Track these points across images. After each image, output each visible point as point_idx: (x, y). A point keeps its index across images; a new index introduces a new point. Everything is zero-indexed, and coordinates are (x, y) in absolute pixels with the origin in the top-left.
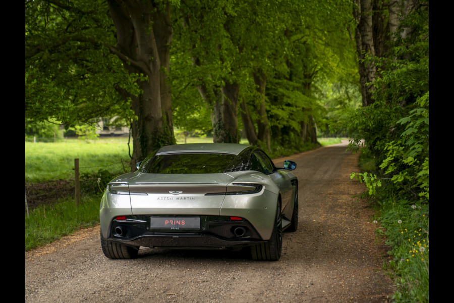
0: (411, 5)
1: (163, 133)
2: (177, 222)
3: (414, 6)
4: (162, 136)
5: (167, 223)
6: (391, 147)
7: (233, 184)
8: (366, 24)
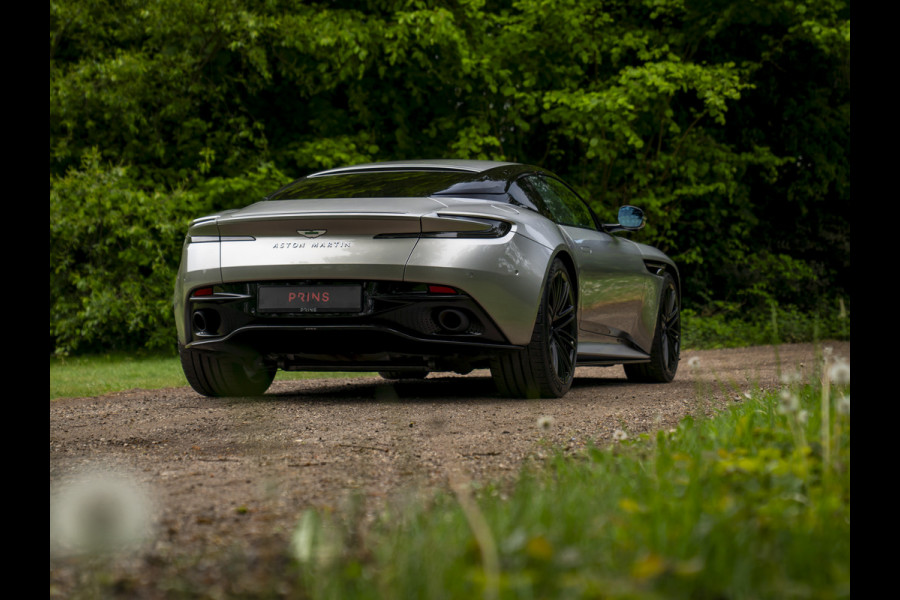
2: (313, 295)
5: (293, 299)
7: (439, 215)
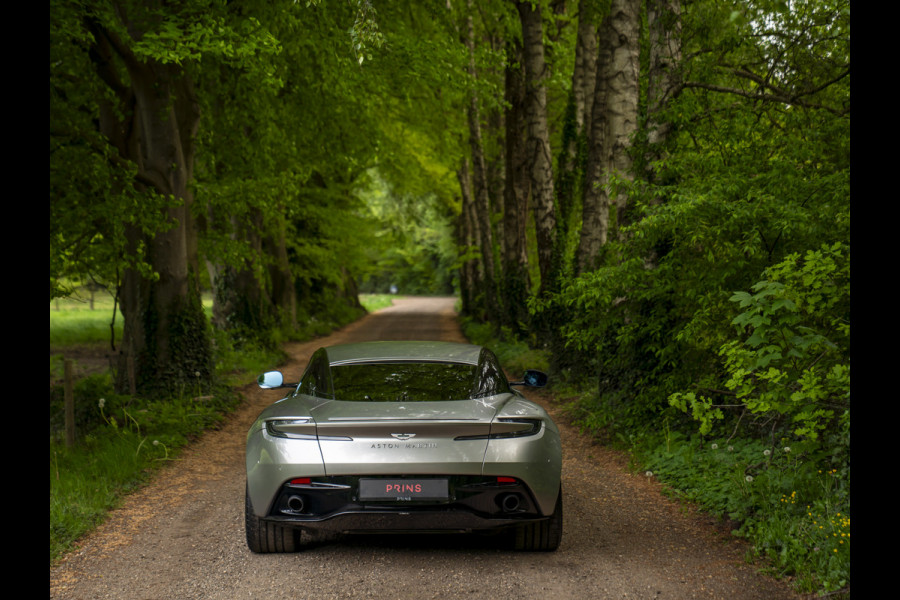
0: (666, 84)
1: (189, 305)
2: (408, 487)
3: (672, 87)
4: (187, 311)
5: (389, 489)
6: (733, 351)
7: (500, 419)
8: (536, 103)
